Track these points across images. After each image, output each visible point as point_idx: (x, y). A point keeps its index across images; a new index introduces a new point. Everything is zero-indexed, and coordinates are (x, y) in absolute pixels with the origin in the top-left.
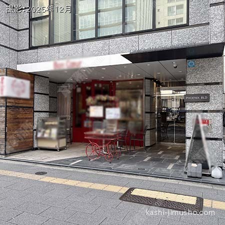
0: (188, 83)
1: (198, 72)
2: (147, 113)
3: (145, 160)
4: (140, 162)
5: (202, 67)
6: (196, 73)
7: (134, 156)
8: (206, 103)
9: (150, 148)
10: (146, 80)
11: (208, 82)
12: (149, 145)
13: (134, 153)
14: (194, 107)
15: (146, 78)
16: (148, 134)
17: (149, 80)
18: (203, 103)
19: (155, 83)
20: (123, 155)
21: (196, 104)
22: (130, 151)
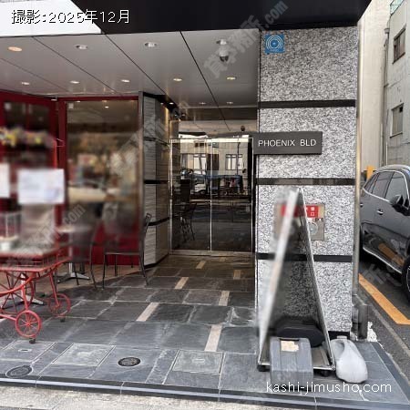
0: (264, 99)
1: (293, 69)
2: (147, 182)
3: (143, 318)
4: (127, 326)
5: (304, 53)
6: (288, 69)
7: (111, 301)
8: (312, 158)
9: (155, 269)
10: (146, 99)
11: (318, 98)
12: (154, 262)
13: (113, 291)
14: (278, 168)
15: (146, 94)
16: (150, 236)
17: (153, 101)
18: (303, 159)
19: (167, 110)
20: (82, 300)
21: (285, 160)
22: (103, 283)
